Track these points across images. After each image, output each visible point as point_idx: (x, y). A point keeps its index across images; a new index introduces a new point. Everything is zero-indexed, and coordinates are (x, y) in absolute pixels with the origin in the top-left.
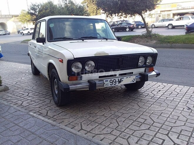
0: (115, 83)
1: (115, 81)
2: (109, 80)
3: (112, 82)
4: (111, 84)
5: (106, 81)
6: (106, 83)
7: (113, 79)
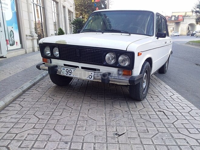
0: (70, 74)
1: (70, 71)
2: (66, 69)
3: (68, 72)
4: (67, 73)
5: (63, 69)
6: (63, 71)
7: (69, 69)
